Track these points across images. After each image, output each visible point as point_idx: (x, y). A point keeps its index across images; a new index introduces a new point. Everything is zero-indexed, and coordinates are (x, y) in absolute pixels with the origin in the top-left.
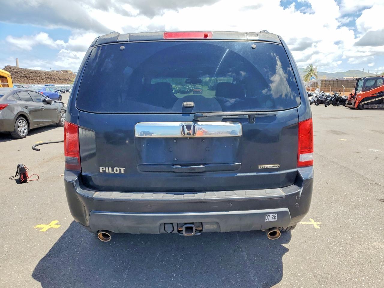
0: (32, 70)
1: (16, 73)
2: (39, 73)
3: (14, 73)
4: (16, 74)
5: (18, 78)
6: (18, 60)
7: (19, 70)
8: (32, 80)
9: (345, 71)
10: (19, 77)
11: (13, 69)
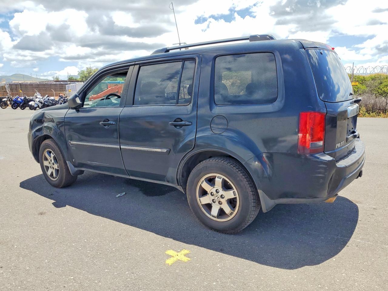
9: (10, 75)
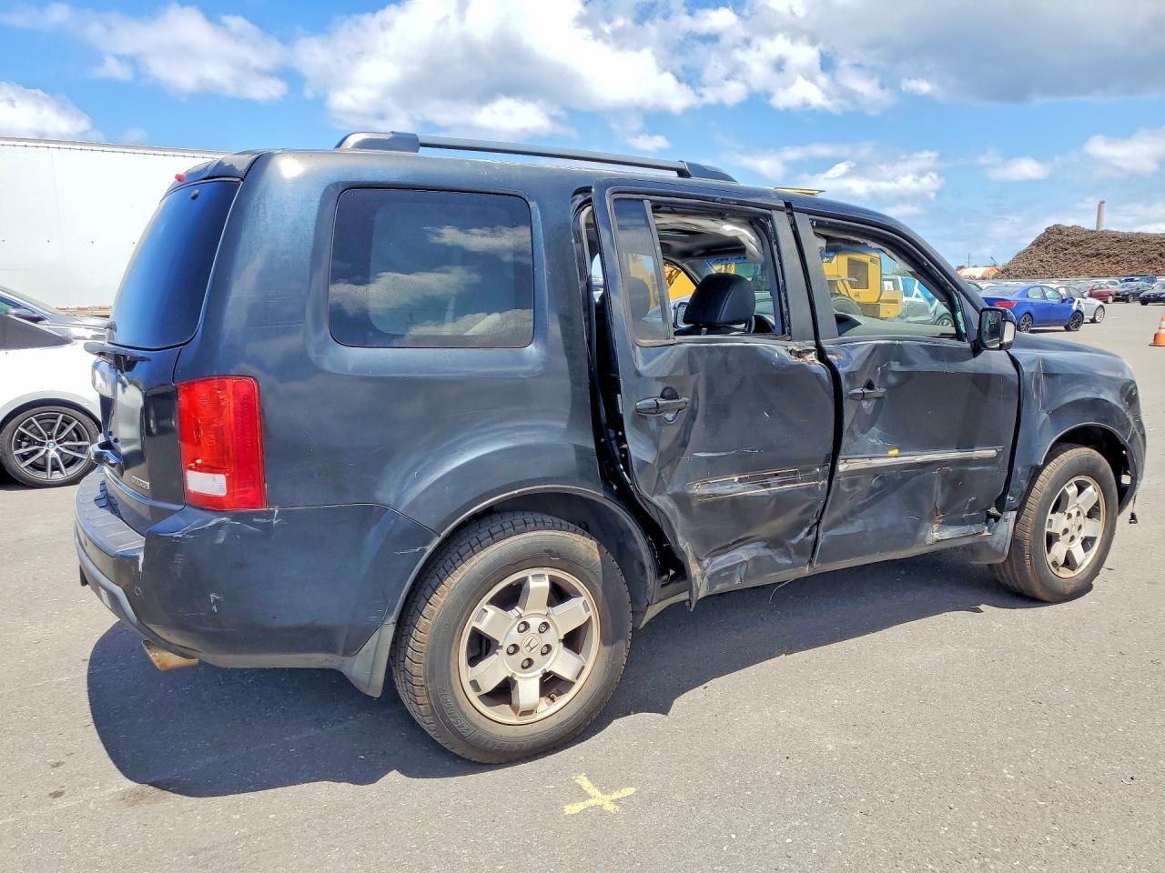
0: (1123, 234)
1: (1073, 244)
2: (1143, 241)
3: (1068, 246)
4: (1074, 250)
5: (1076, 260)
6: (1105, 207)
7: (1084, 237)
8: (1114, 263)
10: (1079, 257)
11: (1067, 235)
